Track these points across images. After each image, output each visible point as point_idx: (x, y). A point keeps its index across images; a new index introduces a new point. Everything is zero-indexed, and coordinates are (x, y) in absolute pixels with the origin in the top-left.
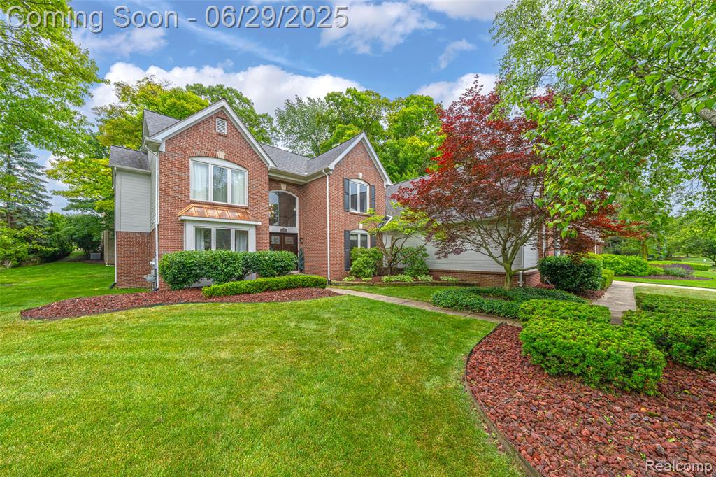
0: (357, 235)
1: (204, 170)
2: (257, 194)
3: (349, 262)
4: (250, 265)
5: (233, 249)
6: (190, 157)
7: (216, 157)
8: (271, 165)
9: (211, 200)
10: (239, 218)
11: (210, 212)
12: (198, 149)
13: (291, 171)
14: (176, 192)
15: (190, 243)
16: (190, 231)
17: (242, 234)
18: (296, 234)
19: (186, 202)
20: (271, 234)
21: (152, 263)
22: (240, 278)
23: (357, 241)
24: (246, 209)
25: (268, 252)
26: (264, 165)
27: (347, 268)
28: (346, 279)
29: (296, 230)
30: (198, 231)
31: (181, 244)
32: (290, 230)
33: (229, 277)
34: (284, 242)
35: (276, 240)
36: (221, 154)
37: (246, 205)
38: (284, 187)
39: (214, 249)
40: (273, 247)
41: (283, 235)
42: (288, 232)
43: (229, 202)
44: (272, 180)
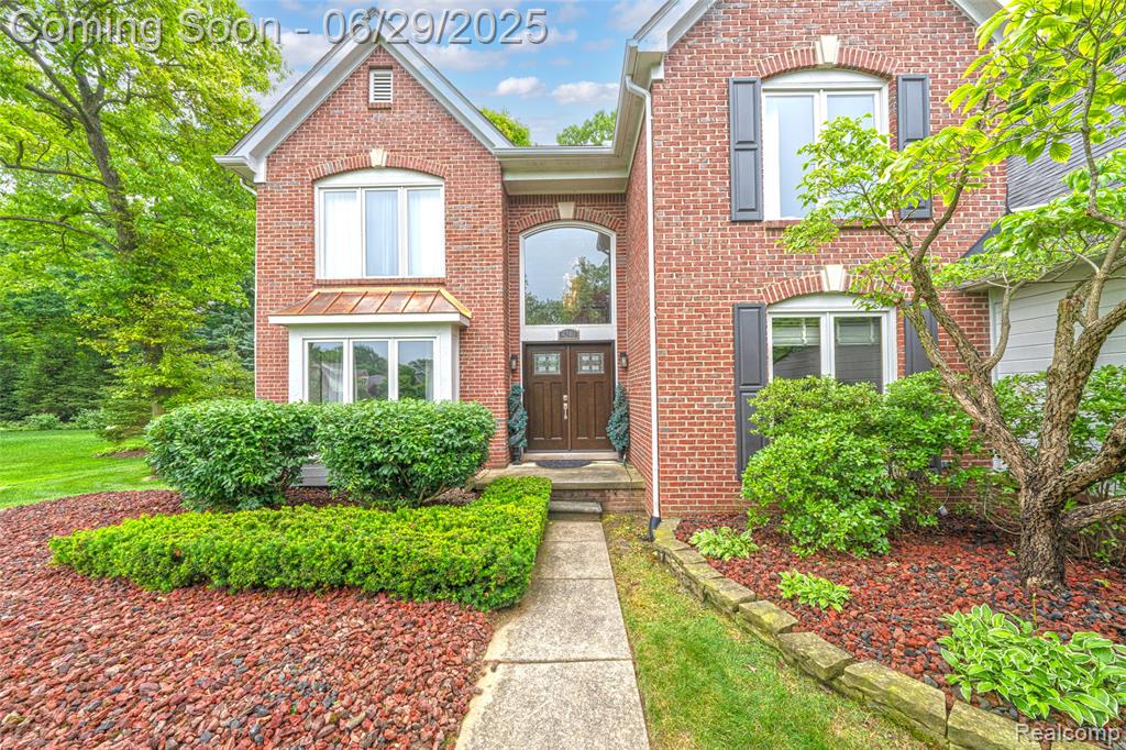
0: (814, 323)
2: (466, 239)
6: (314, 181)
7: (367, 167)
9: (358, 276)
12: (329, 158)
14: (285, 266)
18: (609, 344)
19: (304, 287)
20: (531, 346)
23: (816, 348)
24: (441, 283)
26: (486, 154)
29: (608, 332)
30: (313, 350)
32: (588, 332)
36: (378, 156)
37: (440, 273)
41: (567, 348)
42: (582, 338)
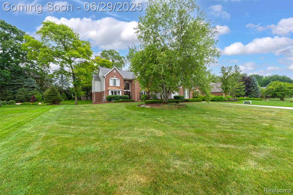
1: (112, 80)
2: (121, 84)
3: (140, 97)
4: (121, 97)
5: (117, 95)
6: (110, 78)
7: (114, 77)
8: (124, 78)
9: (113, 86)
10: (118, 89)
11: (113, 88)
12: (111, 76)
13: (128, 78)
14: (107, 85)
15: (110, 94)
16: (110, 92)
17: (119, 92)
19: (109, 86)
20: (124, 92)
21: (104, 97)
22: (119, 100)
25: (124, 95)
26: (123, 78)
27: (140, 99)
28: (139, 101)
29: (130, 91)
30: (111, 91)
31: (108, 94)
32: (128, 91)
33: (117, 99)
34: (127, 93)
35: (125, 93)
36: (115, 77)
37: (119, 86)
38: (127, 82)
39: (114, 95)
40: (125, 94)
41: (127, 92)
43: (116, 86)
44: (124, 80)
